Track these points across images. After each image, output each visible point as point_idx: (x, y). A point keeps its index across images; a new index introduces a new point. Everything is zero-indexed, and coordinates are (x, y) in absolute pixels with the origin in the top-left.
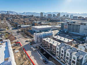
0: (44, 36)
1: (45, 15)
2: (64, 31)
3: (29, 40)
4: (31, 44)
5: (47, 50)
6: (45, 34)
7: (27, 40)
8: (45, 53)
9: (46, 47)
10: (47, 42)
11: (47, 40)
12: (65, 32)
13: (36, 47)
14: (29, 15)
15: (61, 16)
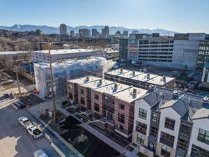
0: (72, 71)
1: (72, 32)
2: (131, 61)
3: (15, 90)
4: (22, 107)
5: (91, 124)
6: (78, 65)
7: (8, 92)
8: (82, 138)
9: (84, 110)
10: (89, 90)
11: (86, 81)
12: (133, 62)
13: (45, 117)
14: (29, 31)
15: (110, 34)
